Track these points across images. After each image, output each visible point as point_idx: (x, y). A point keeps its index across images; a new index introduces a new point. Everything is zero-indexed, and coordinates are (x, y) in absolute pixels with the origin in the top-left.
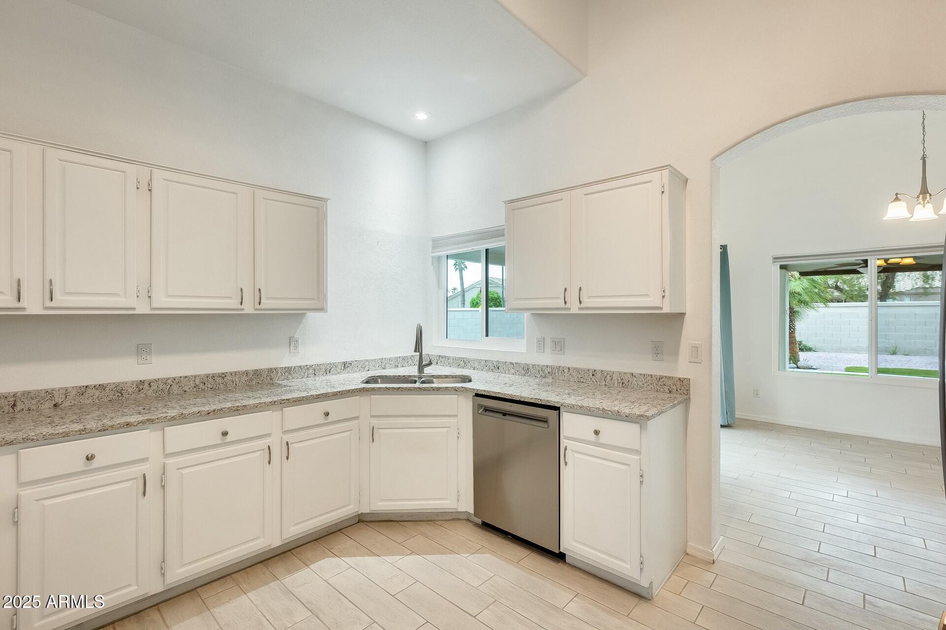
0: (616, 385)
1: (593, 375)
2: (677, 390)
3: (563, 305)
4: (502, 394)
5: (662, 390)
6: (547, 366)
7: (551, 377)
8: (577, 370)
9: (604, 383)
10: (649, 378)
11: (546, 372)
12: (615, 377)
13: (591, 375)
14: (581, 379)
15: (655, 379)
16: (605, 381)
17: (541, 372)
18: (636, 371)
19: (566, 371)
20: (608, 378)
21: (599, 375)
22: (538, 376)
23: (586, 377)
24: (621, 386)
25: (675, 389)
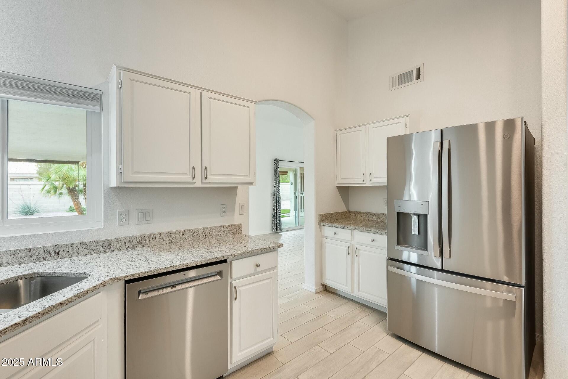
0: (201, 238)
1: (183, 235)
2: (237, 232)
3: (191, 180)
4: (176, 266)
5: (229, 234)
6: (136, 237)
7: (141, 246)
8: (169, 234)
9: (191, 239)
10: (222, 228)
11: (135, 242)
12: (200, 233)
13: (182, 234)
14: (173, 241)
15: (225, 228)
16: (193, 236)
17: (128, 245)
18: (213, 225)
19: (158, 237)
20: (195, 234)
21: (188, 234)
22: (124, 248)
23: (177, 238)
24: (204, 238)
25: (236, 231)
